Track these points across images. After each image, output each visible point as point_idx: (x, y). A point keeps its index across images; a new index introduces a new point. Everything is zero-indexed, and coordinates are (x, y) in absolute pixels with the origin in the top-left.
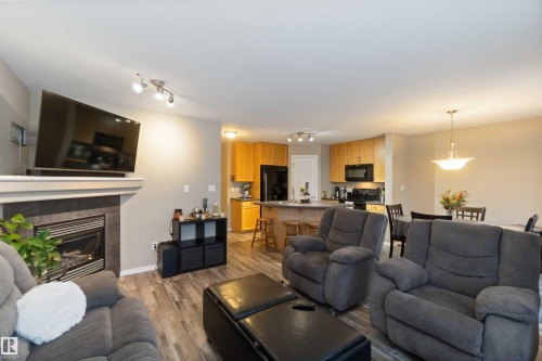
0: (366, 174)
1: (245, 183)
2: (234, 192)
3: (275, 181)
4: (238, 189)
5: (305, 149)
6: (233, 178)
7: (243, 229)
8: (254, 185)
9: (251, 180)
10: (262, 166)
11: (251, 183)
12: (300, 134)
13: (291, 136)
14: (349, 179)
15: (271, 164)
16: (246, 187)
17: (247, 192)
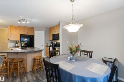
10: (21, 35)
12: (23, 20)
16: (16, 42)
17: (16, 45)
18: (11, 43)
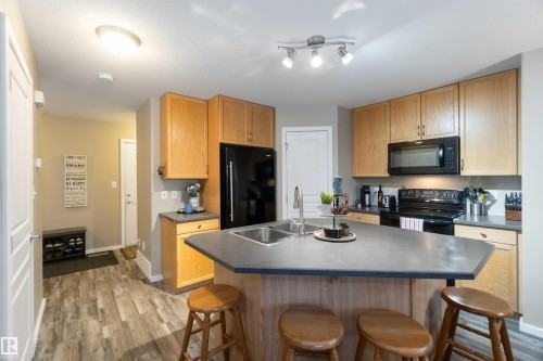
0: (442, 160)
1: (191, 182)
2: (166, 201)
3: (252, 178)
4: (176, 194)
5: (307, 113)
6: (162, 172)
7: (181, 283)
8: (208, 185)
9: (202, 175)
10: (223, 146)
11: (202, 182)
12: (315, 43)
13: (291, 52)
14: (396, 172)
15: (243, 141)
16: (191, 188)
17: (194, 202)
18: (164, 194)
